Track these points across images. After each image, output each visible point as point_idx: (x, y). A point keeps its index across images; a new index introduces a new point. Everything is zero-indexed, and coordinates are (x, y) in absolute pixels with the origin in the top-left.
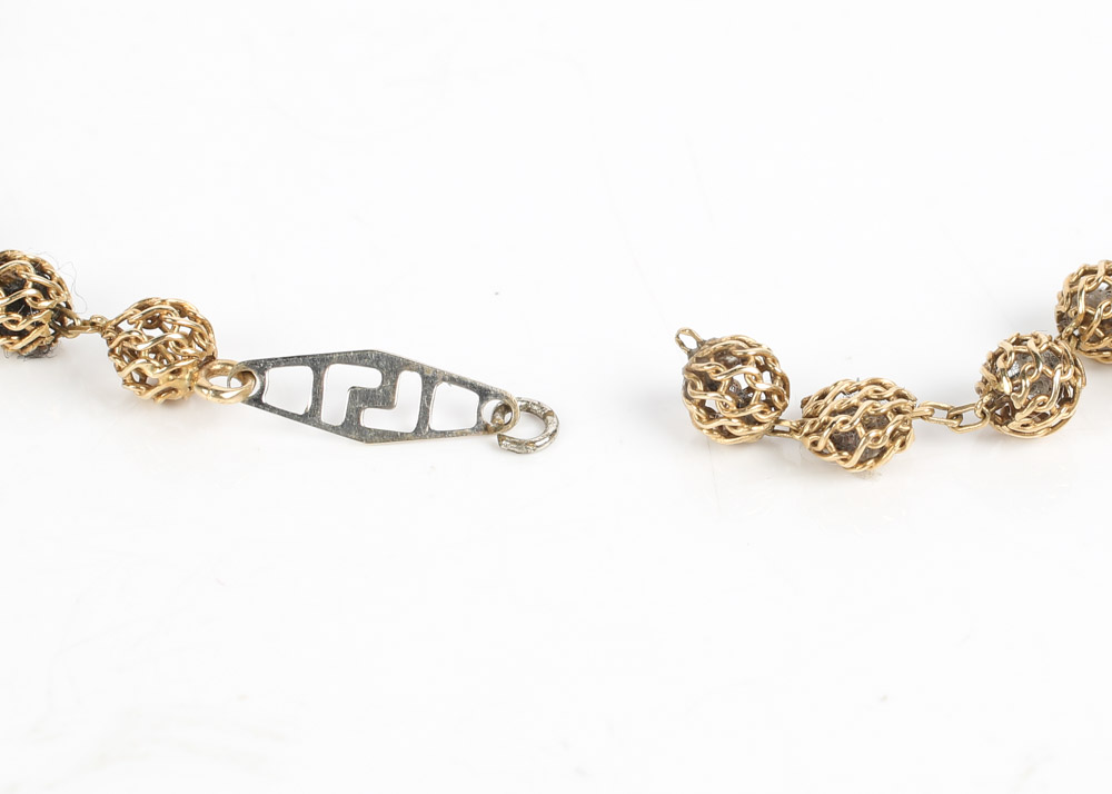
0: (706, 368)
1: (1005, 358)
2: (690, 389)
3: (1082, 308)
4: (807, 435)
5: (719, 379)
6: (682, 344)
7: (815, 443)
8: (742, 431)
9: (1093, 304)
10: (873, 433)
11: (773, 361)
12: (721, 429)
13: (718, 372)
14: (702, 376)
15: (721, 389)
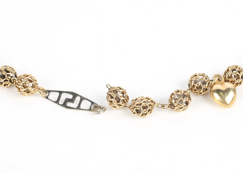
0: (111, 94)
1: (174, 95)
2: (108, 98)
3: (193, 84)
4: (131, 109)
5: (113, 96)
6: (107, 87)
7: (132, 111)
8: (118, 107)
9: (195, 83)
10: (144, 110)
11: (126, 93)
12: (114, 106)
13: (113, 95)
14: (110, 95)
15: (114, 99)
